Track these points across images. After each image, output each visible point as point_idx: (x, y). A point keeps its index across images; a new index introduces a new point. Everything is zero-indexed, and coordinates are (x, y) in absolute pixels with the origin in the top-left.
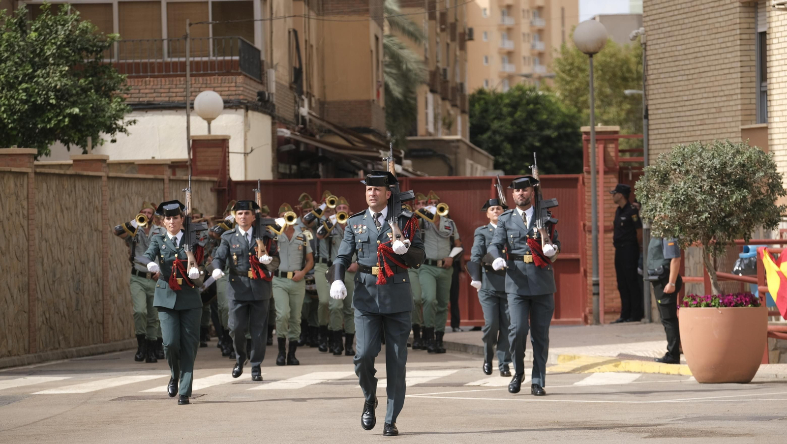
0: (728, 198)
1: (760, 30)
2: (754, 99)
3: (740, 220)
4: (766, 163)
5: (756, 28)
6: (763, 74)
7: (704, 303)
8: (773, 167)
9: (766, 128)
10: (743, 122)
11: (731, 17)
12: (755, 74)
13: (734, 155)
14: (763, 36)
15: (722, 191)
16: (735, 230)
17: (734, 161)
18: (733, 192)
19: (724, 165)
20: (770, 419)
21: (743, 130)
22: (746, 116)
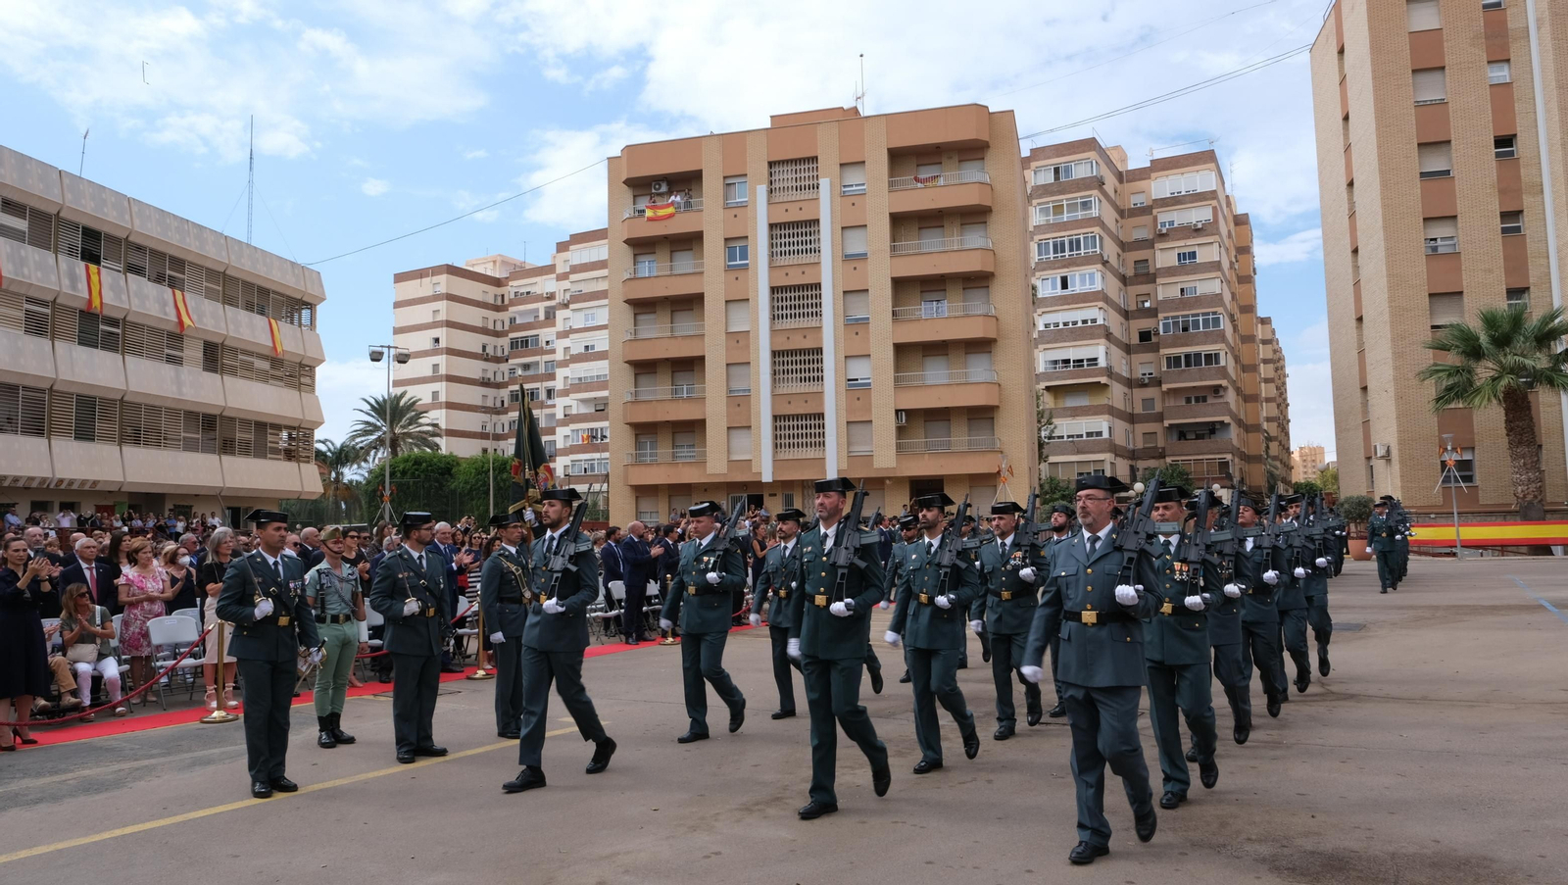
2: (1370, 483)
5: (1369, 464)
6: (1372, 476)
10: (1367, 489)
11: (1362, 461)
12: (1370, 476)
14: (1372, 466)
15: (1359, 508)
21: (1367, 492)
22: (1368, 487)
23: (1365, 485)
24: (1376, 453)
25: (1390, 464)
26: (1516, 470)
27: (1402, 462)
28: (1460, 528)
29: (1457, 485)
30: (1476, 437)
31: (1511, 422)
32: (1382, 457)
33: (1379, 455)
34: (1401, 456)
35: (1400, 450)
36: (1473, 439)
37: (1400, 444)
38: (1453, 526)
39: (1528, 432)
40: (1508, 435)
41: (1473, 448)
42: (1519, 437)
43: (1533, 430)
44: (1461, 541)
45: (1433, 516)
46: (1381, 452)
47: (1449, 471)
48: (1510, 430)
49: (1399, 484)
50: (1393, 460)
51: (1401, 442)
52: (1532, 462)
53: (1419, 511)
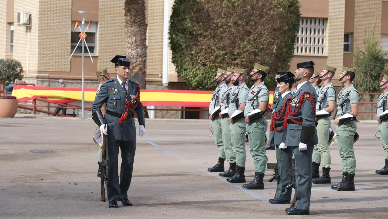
0: (10, 72)
1: (12, 30)
2: (9, 47)
3: (13, 78)
4: (18, 64)
5: (10, 29)
6: (12, 41)
7: (3, 98)
8: (21, 65)
9: (13, 55)
10: (6, 53)
11: (4, 26)
12: (10, 41)
13: (12, 62)
14: (12, 31)
15: (9, 71)
16: (12, 80)
17: (12, 64)
18: (11, 71)
19: (9, 64)
20: (26, 124)
21: (6, 55)
22: (7, 51)
23: (4, 48)
24: (19, 20)
25: (30, 31)
26: (129, 45)
27: (41, 30)
28: (86, 92)
29: (86, 55)
30: (100, 14)
31: (129, 4)
32: (24, 24)
33: (22, 22)
34: (40, 25)
35: (40, 19)
36: (97, 15)
37: (40, 14)
38: (80, 90)
39: (140, 14)
40: (126, 15)
41: (97, 23)
42: (133, 18)
43: (144, 13)
44: (86, 102)
45: (61, 81)
46: (24, 20)
47: (81, 42)
48: (128, 11)
49: (37, 50)
50: (33, 27)
51: (42, 12)
52: (141, 40)
53: (51, 76)
